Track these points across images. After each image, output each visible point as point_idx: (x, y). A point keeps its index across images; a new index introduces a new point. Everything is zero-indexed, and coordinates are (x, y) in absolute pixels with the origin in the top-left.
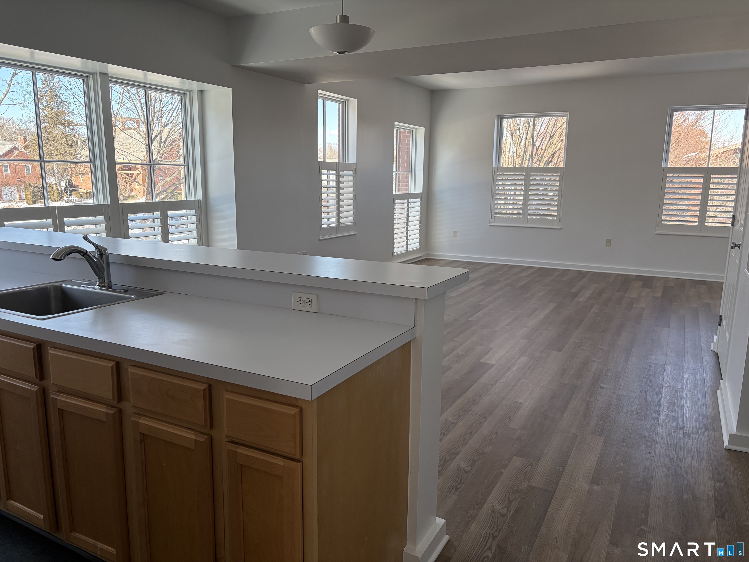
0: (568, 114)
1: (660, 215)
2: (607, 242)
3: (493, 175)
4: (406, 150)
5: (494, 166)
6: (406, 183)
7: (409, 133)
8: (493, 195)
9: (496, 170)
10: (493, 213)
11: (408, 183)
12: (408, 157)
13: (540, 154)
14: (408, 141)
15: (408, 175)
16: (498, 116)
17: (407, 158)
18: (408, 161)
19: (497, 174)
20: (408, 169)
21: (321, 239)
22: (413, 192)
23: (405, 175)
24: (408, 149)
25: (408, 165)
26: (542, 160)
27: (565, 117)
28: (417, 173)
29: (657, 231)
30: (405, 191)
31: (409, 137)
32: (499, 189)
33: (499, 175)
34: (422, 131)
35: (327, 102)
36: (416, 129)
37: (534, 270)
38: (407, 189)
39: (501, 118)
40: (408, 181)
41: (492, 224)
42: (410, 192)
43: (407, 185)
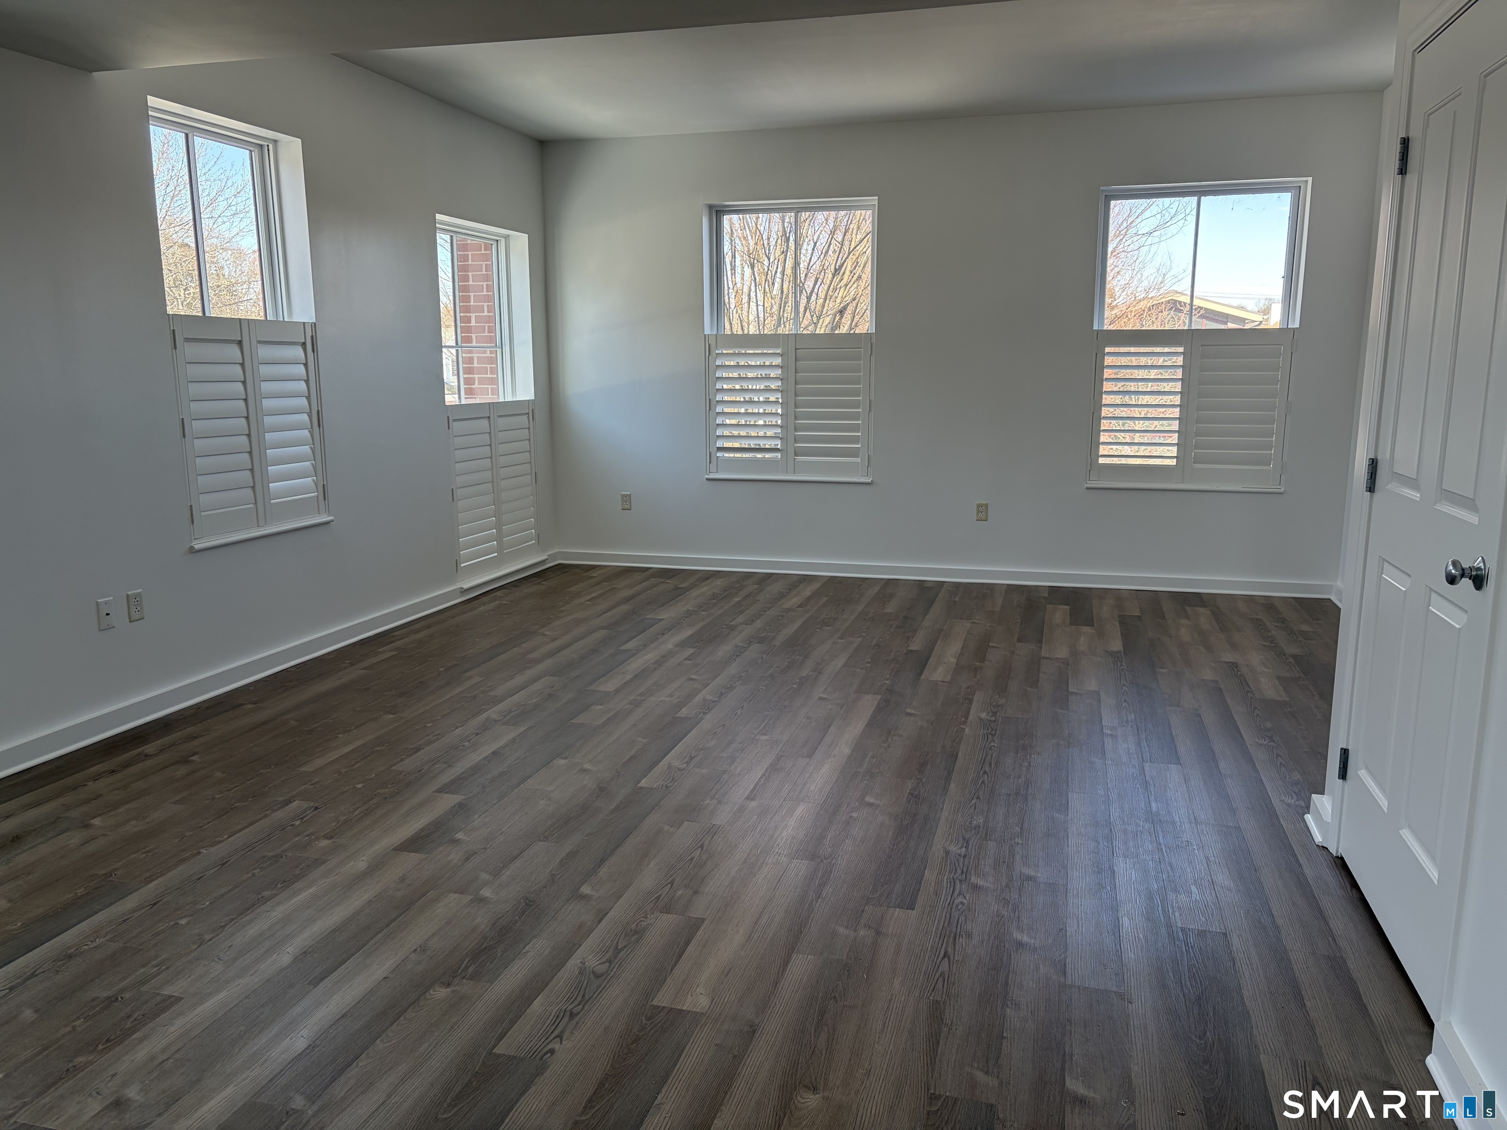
0: (876, 203)
1: (1094, 443)
2: (978, 511)
3: (707, 354)
4: (485, 290)
5: (707, 331)
6: (491, 376)
7: (488, 247)
8: (711, 404)
9: (712, 342)
10: (713, 450)
11: (495, 376)
12: (491, 309)
13: (815, 309)
14: (489, 268)
15: (494, 355)
16: (711, 207)
17: (488, 312)
18: (490, 319)
19: (717, 352)
20: (492, 340)
21: (197, 547)
22: (509, 398)
23: (488, 355)
24: (490, 288)
25: (491, 330)
26: (821, 321)
27: (869, 212)
28: (516, 350)
29: (1090, 482)
30: (490, 396)
31: (488, 258)
32: (722, 390)
33: (722, 354)
34: (520, 242)
35: (198, 141)
36: (507, 237)
37: (816, 586)
38: (495, 392)
39: (717, 212)
40: (494, 371)
41: (712, 476)
42: (501, 400)
43: (494, 381)
